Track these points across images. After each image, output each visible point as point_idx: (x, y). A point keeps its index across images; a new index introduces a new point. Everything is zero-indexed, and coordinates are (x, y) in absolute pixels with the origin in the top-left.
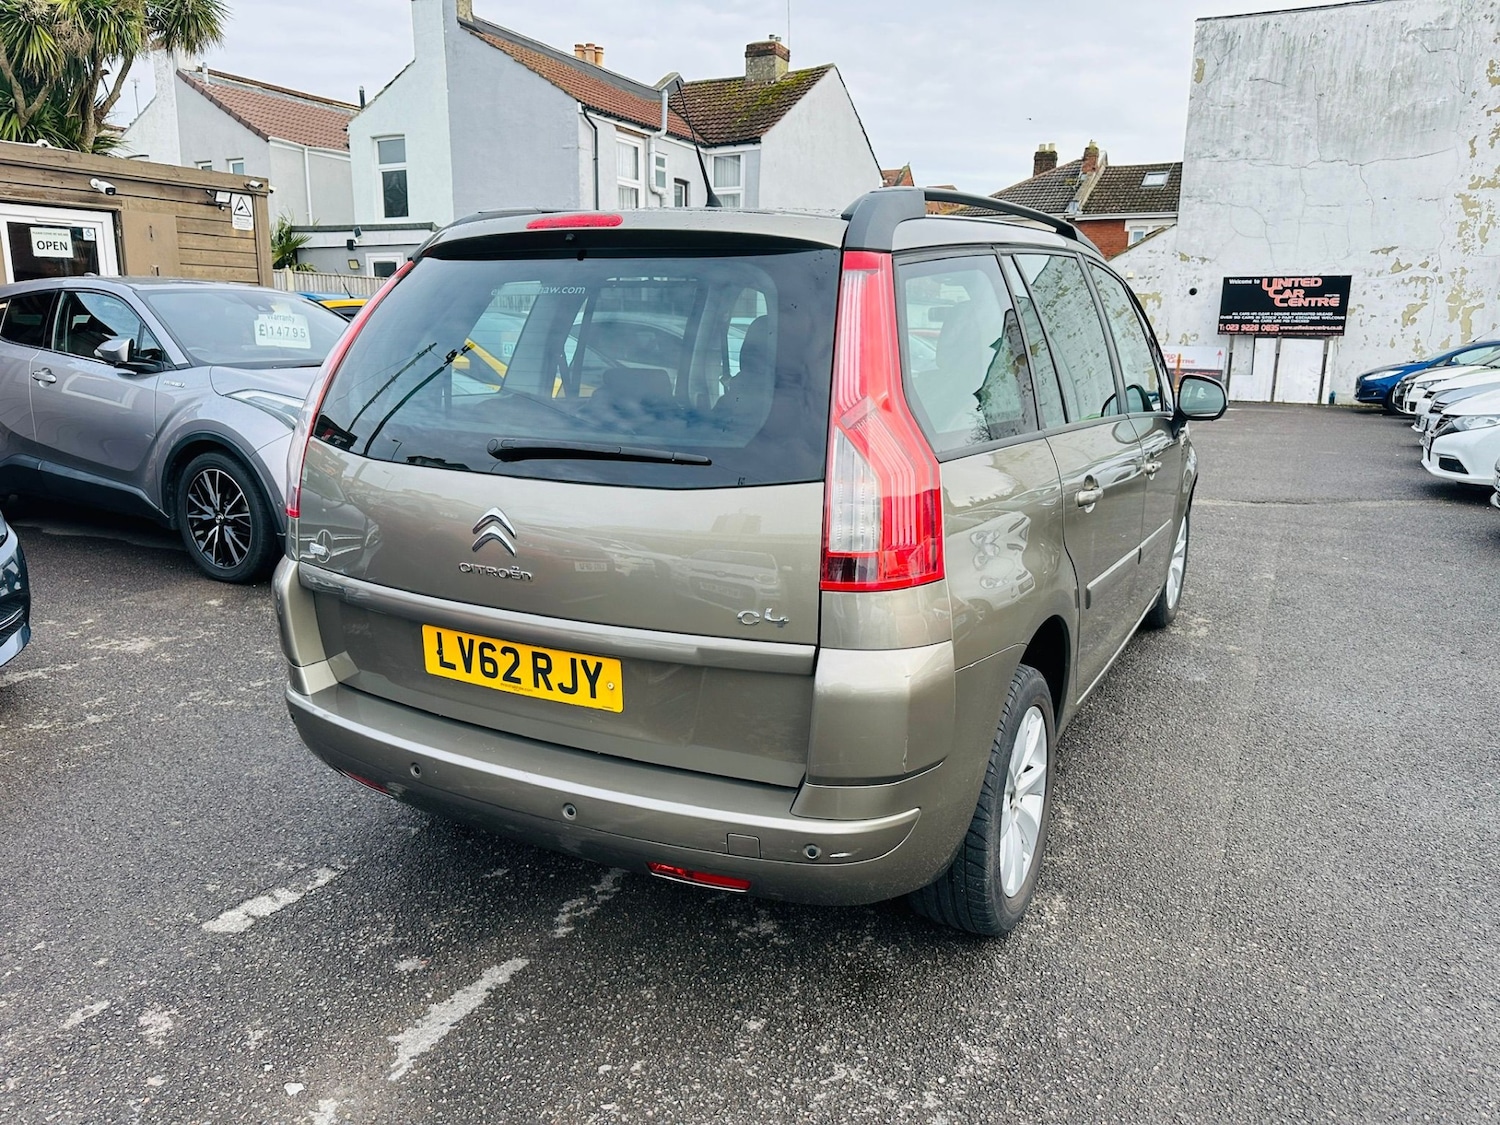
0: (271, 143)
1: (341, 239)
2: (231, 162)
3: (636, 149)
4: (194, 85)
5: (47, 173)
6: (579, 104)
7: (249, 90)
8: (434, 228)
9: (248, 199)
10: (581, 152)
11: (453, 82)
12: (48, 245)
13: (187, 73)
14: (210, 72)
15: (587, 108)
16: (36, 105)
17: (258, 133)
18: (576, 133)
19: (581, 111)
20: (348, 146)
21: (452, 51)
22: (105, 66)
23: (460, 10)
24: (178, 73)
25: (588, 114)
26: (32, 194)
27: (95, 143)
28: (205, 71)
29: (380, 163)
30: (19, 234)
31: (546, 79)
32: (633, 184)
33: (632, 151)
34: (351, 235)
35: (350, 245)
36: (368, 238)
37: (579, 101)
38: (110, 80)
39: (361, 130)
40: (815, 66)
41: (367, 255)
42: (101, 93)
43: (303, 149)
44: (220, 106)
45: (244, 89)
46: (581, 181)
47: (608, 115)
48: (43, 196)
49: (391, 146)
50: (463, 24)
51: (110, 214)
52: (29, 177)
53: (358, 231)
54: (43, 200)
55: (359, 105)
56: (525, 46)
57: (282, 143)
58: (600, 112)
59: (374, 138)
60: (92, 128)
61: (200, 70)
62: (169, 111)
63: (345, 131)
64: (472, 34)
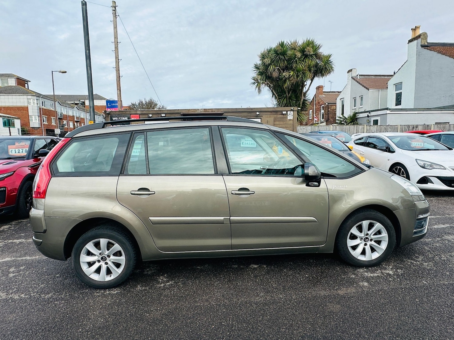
0: (369, 90)
1: (365, 115)
4: (354, 80)
5: (248, 113)
7: (371, 78)
8: (388, 109)
9: (292, 112)
11: (417, 65)
13: (354, 77)
14: (360, 75)
16: (290, 95)
17: (367, 88)
20: (387, 88)
21: (418, 54)
23: (422, 42)
24: (352, 77)
28: (359, 75)
29: (396, 91)
31: (448, 56)
34: (368, 113)
35: (368, 116)
36: (373, 114)
39: (391, 83)
41: (372, 118)
43: (379, 90)
44: (359, 83)
45: (369, 78)
49: (398, 86)
51: (260, 119)
52: (245, 114)
53: (369, 112)
56: (444, 46)
57: (373, 90)
59: (394, 84)
60: (303, 98)
61: (357, 75)
62: (349, 87)
63: (387, 84)
64: (424, 48)
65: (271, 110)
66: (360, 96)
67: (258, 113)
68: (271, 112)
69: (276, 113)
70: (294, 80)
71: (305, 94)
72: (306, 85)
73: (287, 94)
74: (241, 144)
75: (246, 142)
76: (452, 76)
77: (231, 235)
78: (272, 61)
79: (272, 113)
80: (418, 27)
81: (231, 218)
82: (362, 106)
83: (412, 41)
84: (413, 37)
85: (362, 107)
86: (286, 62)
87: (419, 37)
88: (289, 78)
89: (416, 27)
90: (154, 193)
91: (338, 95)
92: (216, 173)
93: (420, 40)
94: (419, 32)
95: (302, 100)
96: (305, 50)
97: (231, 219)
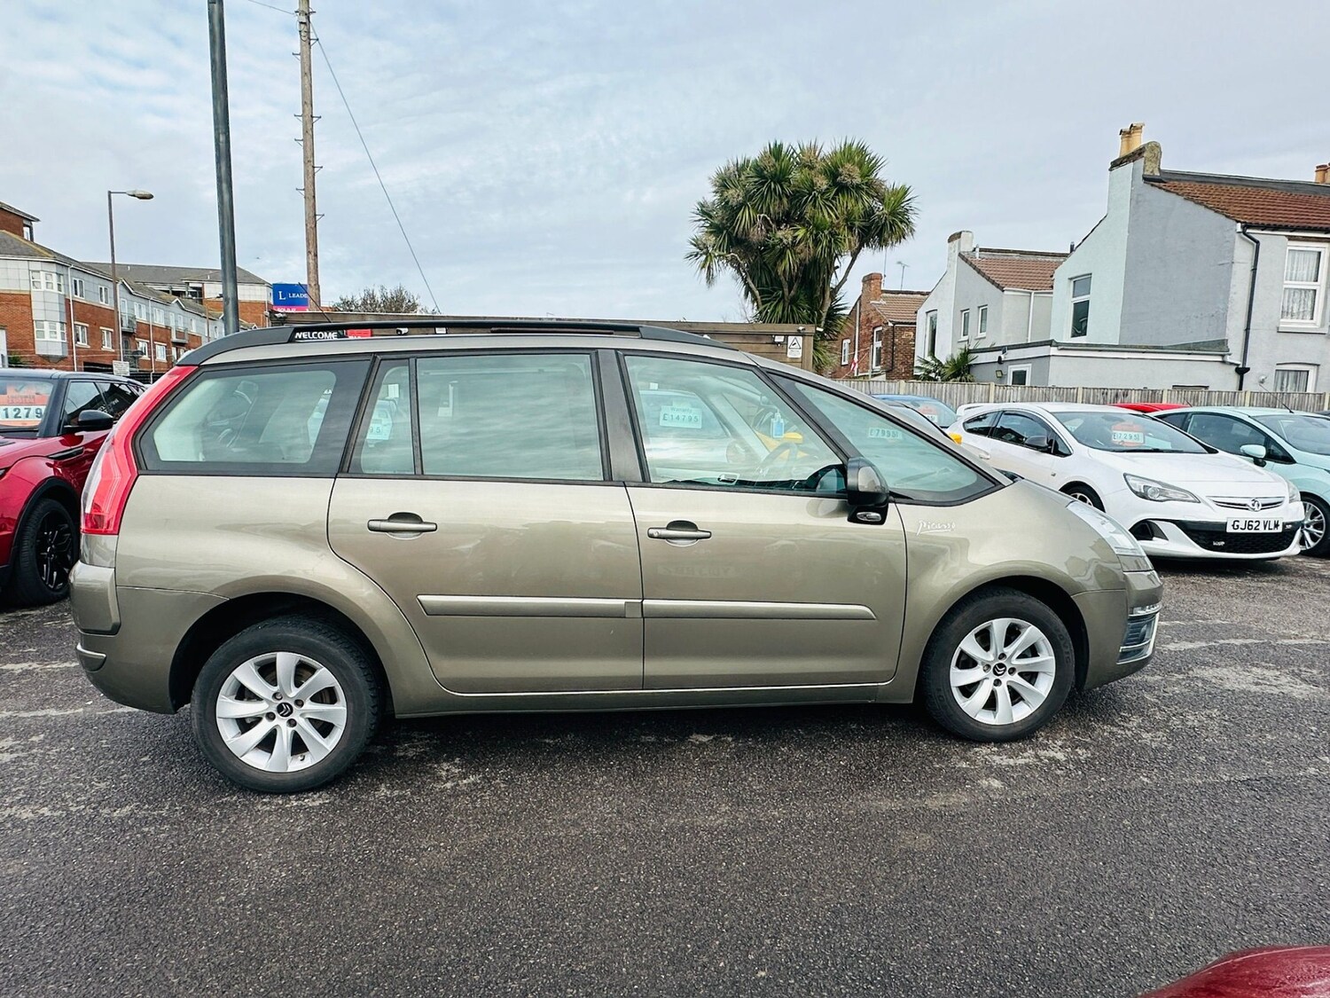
0: (1005, 292)
1: (993, 357)
2: (981, 308)
3: (1320, 253)
4: (967, 261)
6: (1239, 224)
7: (1009, 258)
8: (1053, 344)
10: (1236, 267)
11: (1132, 229)
13: (965, 254)
14: (981, 250)
15: (1246, 226)
16: (793, 293)
17: (998, 286)
18: (1232, 250)
19: (1239, 229)
20: (1052, 287)
21: (1136, 202)
22: (836, 264)
23: (1147, 168)
24: (960, 255)
25: (1248, 231)
28: (977, 250)
29: (1075, 297)
31: (1211, 208)
32: (1311, 285)
33: (1316, 256)
34: (999, 353)
35: (1000, 361)
36: (1012, 354)
37: (1238, 222)
38: (840, 273)
39: (1063, 274)
41: (1010, 367)
42: (834, 282)
43: (1031, 293)
44: (979, 272)
45: (1006, 258)
46: (1232, 290)
47: (1276, 228)
49: (1081, 283)
50: (1147, 179)
53: (1003, 349)
55: (1069, 253)
56: (1201, 182)
57: (1014, 291)
58: (1264, 227)
59: (1071, 279)
60: (828, 303)
61: (974, 250)
62: (952, 280)
63: (1052, 276)
64: (1152, 185)
65: (744, 329)
66: (979, 307)
68: (744, 335)
69: (757, 339)
70: (806, 251)
71: (835, 291)
72: (838, 267)
73: (786, 290)
74: (662, 418)
75: (676, 414)
76: (1221, 263)
77: (644, 650)
78: (749, 197)
80: (1139, 126)
81: (645, 602)
82: (984, 334)
83: (1121, 163)
84: (1125, 153)
85: (984, 338)
86: (785, 200)
87: (1140, 154)
88: (794, 244)
89: (1132, 126)
90: (434, 527)
91: (921, 302)
92: (607, 478)
93: (1140, 162)
94: (1139, 141)
95: (826, 309)
96: (840, 170)
97: (647, 605)
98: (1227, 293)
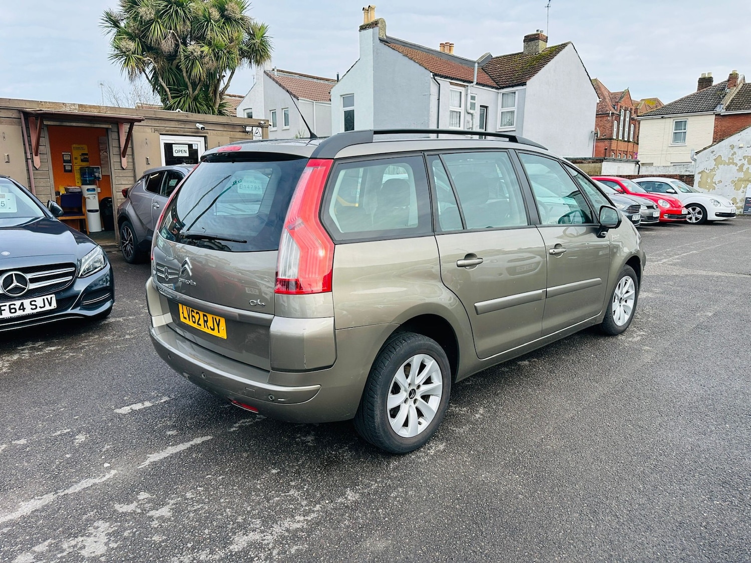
0: (299, 100)
2: (284, 110)
3: (461, 92)
4: (270, 77)
5: (180, 122)
6: (432, 73)
7: (294, 77)
9: (260, 129)
10: (431, 96)
11: (376, 68)
12: (179, 151)
13: (268, 72)
15: (435, 75)
17: (294, 96)
18: (429, 88)
19: (432, 77)
20: (330, 100)
21: (376, 52)
22: (224, 74)
23: (380, 34)
24: (265, 72)
25: (436, 78)
26: (174, 131)
27: (219, 106)
28: (276, 70)
29: (344, 107)
30: (169, 147)
31: (417, 63)
32: (458, 109)
33: (459, 94)
37: (431, 72)
38: (226, 79)
39: (337, 92)
40: (560, 44)
42: (222, 86)
43: (313, 102)
44: (280, 85)
45: (292, 77)
46: (431, 110)
47: (446, 77)
48: (178, 132)
49: (348, 99)
50: (381, 40)
51: (204, 138)
52: (173, 124)
54: (177, 133)
55: (336, 79)
56: (404, 46)
57: (304, 100)
58: (442, 76)
59: (341, 96)
61: (273, 70)
62: (260, 88)
63: (330, 93)
64: (385, 44)
66: (282, 109)
67: (200, 126)
69: (233, 127)
71: (222, 93)
72: (225, 76)
78: (159, 15)
79: (225, 127)
80: (373, 7)
81: (548, 289)
82: (287, 127)
83: (366, 28)
84: (367, 23)
86: (188, 23)
87: (376, 24)
88: (201, 57)
89: (369, 6)
90: (482, 260)
91: (240, 102)
92: (529, 224)
93: (376, 29)
94: (375, 16)
96: (226, 7)
98: (428, 111)
